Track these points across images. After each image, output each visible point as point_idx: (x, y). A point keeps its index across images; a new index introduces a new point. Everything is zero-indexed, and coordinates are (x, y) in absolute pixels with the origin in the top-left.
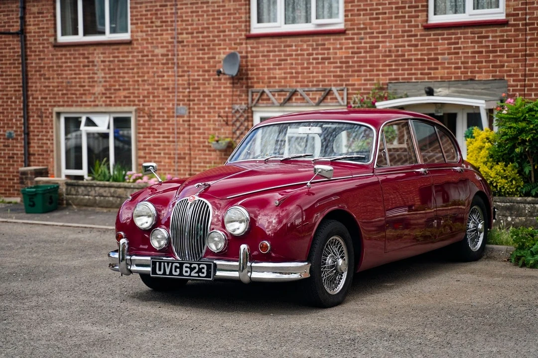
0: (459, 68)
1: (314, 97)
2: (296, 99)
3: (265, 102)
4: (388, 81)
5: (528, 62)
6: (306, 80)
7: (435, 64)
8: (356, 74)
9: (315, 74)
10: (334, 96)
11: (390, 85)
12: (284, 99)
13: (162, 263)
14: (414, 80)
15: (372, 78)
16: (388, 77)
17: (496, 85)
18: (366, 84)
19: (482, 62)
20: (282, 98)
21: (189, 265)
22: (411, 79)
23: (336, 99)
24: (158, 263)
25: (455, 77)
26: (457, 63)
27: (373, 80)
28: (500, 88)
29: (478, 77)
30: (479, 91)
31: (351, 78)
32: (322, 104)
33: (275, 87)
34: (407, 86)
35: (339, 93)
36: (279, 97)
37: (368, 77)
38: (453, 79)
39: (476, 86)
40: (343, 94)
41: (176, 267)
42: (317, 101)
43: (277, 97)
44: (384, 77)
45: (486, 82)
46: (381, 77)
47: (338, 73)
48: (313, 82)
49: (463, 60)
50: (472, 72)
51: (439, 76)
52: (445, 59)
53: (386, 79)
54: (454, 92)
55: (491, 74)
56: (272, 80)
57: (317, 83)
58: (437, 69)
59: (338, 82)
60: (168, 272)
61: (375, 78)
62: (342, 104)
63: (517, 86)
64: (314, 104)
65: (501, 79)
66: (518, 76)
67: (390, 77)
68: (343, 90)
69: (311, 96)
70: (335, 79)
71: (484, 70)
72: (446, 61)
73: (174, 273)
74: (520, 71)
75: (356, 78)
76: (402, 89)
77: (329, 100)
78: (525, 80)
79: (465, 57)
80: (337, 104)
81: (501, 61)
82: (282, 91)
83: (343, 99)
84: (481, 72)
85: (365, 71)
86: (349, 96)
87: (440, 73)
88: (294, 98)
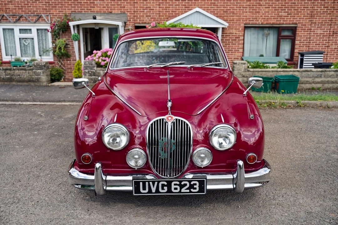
0: (105, 7)
1: (32, 19)
2: (22, 20)
3: (5, 21)
4: (70, 12)
5: (135, 6)
6: (27, 10)
7: (93, 5)
8: (54, 8)
9: (32, 8)
10: (43, 19)
11: (72, 14)
12: (16, 20)
13: (147, 183)
14: (83, 12)
15: (62, 10)
16: (70, 11)
17: (122, 15)
18: (60, 13)
19: (115, 5)
20: (15, 19)
21: (178, 183)
22: (82, 11)
23: (45, 20)
24: (141, 183)
25: (103, 11)
26: (104, 5)
27: (63, 11)
28: (124, 17)
29: (114, 12)
30: (115, 18)
31: (51, 10)
32: (37, 22)
33: (10, 13)
34: (80, 15)
35: (46, 18)
36: (13, 19)
37: (60, 10)
38: (102, 12)
39: (113, 16)
40: (48, 18)
41: (163, 186)
42: (34, 21)
43: (11, 18)
44: (68, 10)
45: (117, 14)
46: (67, 10)
47: (45, 8)
48: (31, 11)
49: (106, 4)
50: (110, 9)
51: (96, 11)
52: (98, 3)
53: (69, 11)
54: (103, 18)
55: (119, 11)
56: (8, 10)
57: (33, 12)
58: (94, 7)
59: (45, 12)
60: (154, 190)
61: (64, 10)
62: (48, 22)
63: (131, 16)
64: (33, 22)
65: (124, 13)
66: (131, 12)
67: (72, 10)
68: (48, 16)
69: (31, 18)
70: (43, 10)
71: (116, 8)
72: (99, 4)
73: (160, 190)
74: (132, 9)
75: (54, 10)
76: (78, 16)
77: (41, 21)
78: (134, 14)
79: (107, 2)
80: (45, 23)
81: (124, 5)
82: (14, 15)
83: (48, 20)
84: (115, 10)
85: (58, 7)
86: (51, 19)
87: (96, 9)
88: (21, 19)
